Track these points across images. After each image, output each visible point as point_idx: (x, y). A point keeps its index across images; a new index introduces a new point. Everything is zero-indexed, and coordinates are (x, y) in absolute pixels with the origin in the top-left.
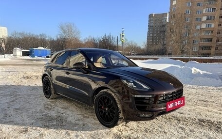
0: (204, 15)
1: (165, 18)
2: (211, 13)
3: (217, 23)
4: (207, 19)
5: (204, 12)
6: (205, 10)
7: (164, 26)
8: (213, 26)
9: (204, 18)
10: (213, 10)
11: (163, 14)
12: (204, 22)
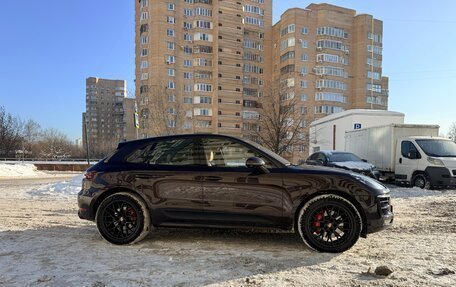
0: (195, 94)
1: (121, 89)
2: (206, 93)
3: (216, 110)
4: (202, 102)
5: (196, 89)
6: (196, 86)
7: (120, 104)
8: (210, 114)
9: (197, 100)
10: (208, 88)
11: (116, 81)
12: (196, 106)
